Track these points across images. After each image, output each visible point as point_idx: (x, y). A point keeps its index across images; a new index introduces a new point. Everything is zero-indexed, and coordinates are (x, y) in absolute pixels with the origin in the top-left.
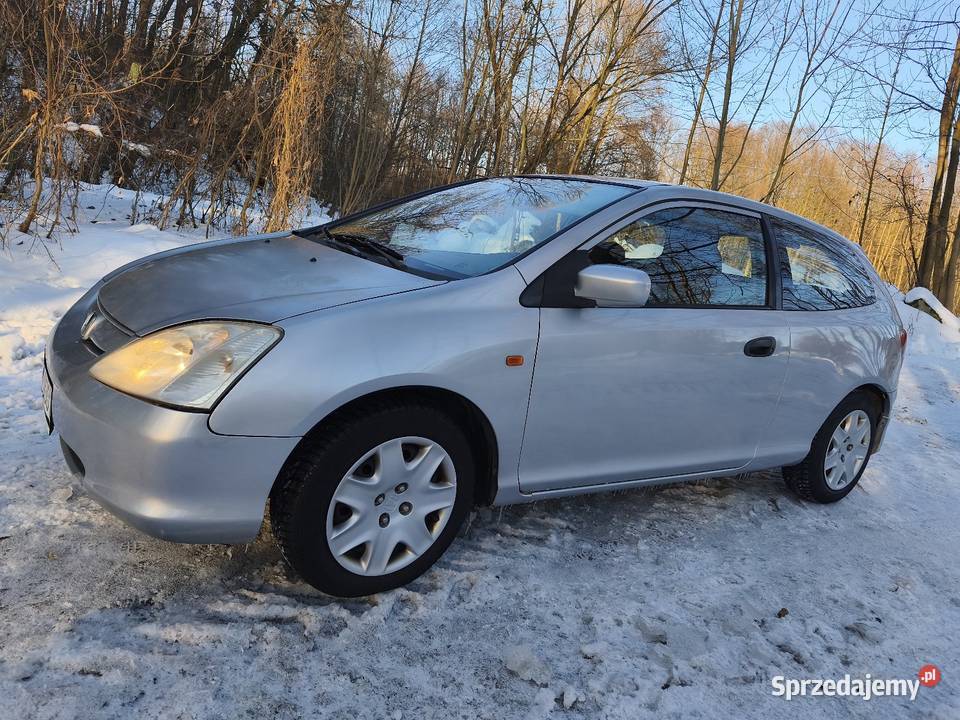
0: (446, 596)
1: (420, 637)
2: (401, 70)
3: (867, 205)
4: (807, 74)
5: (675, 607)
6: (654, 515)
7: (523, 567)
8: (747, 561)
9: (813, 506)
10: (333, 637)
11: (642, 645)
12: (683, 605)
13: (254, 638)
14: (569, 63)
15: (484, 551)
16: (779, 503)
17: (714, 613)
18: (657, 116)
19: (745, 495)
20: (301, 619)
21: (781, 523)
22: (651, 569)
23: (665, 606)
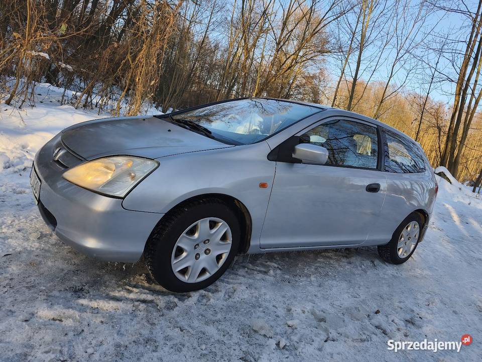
0: (223, 295)
1: (211, 313)
2: (198, 38)
3: (420, 125)
4: (396, 60)
5: (329, 306)
6: (318, 265)
7: (259, 284)
8: (361, 288)
9: (391, 265)
10: (171, 311)
11: (315, 323)
12: (332, 306)
13: (134, 308)
14: (282, 43)
15: (240, 275)
16: (375, 263)
17: (347, 310)
18: (321, 73)
19: (360, 258)
20: (155, 301)
21: (376, 272)
22: (317, 289)
23: (325, 305)
